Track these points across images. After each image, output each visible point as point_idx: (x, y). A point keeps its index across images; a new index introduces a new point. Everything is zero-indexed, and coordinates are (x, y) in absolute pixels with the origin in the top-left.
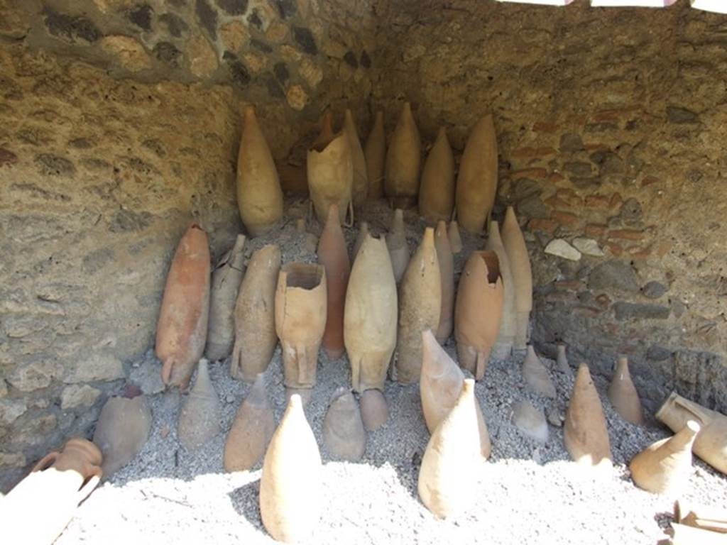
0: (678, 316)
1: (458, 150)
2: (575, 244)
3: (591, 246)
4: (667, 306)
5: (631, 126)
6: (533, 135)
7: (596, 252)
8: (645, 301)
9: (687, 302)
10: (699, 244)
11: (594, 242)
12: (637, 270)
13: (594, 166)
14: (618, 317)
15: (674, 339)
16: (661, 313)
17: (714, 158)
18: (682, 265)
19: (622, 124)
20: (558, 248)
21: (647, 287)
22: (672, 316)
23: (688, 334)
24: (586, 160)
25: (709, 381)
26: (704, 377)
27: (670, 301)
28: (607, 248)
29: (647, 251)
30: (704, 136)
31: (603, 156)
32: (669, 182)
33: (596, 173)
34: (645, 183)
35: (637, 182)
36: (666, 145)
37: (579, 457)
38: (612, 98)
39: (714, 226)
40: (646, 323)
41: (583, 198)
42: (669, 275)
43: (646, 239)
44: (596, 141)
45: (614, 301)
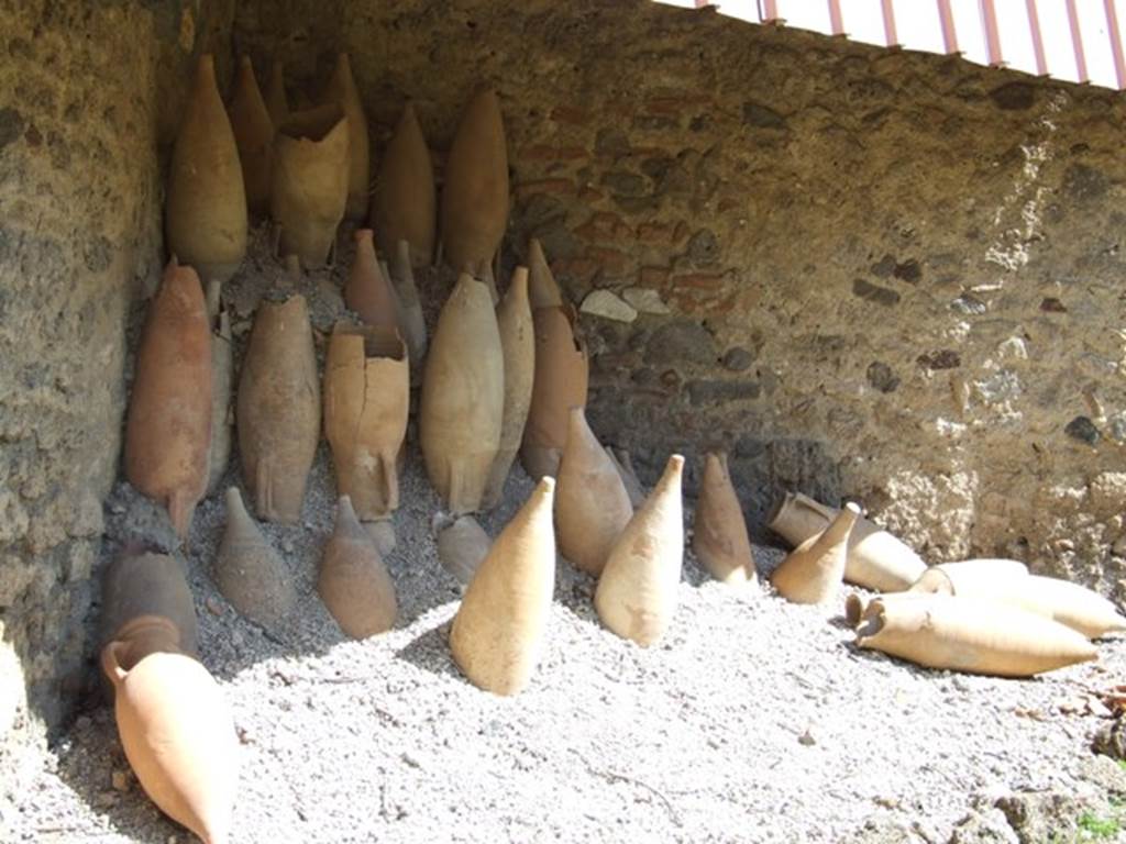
0: (770, 393)
2: (627, 297)
3: (650, 298)
4: (756, 380)
5: (697, 125)
6: (552, 127)
7: (658, 308)
8: (727, 376)
9: (779, 372)
10: (792, 293)
11: (654, 293)
12: (713, 333)
13: (647, 179)
14: (694, 402)
15: (768, 425)
16: (749, 391)
17: (805, 177)
18: (773, 322)
19: (686, 121)
20: (601, 304)
21: (730, 355)
22: (762, 394)
23: (782, 418)
24: (636, 170)
25: (812, 477)
26: (807, 471)
27: (758, 374)
28: (675, 301)
29: (728, 304)
30: (793, 148)
31: (661, 167)
32: (753, 209)
33: (651, 190)
34: (722, 207)
35: (711, 205)
36: (746, 156)
38: (667, 81)
39: (810, 269)
40: (732, 407)
41: (634, 228)
42: (757, 338)
43: (726, 289)
44: (651, 144)
45: (684, 379)
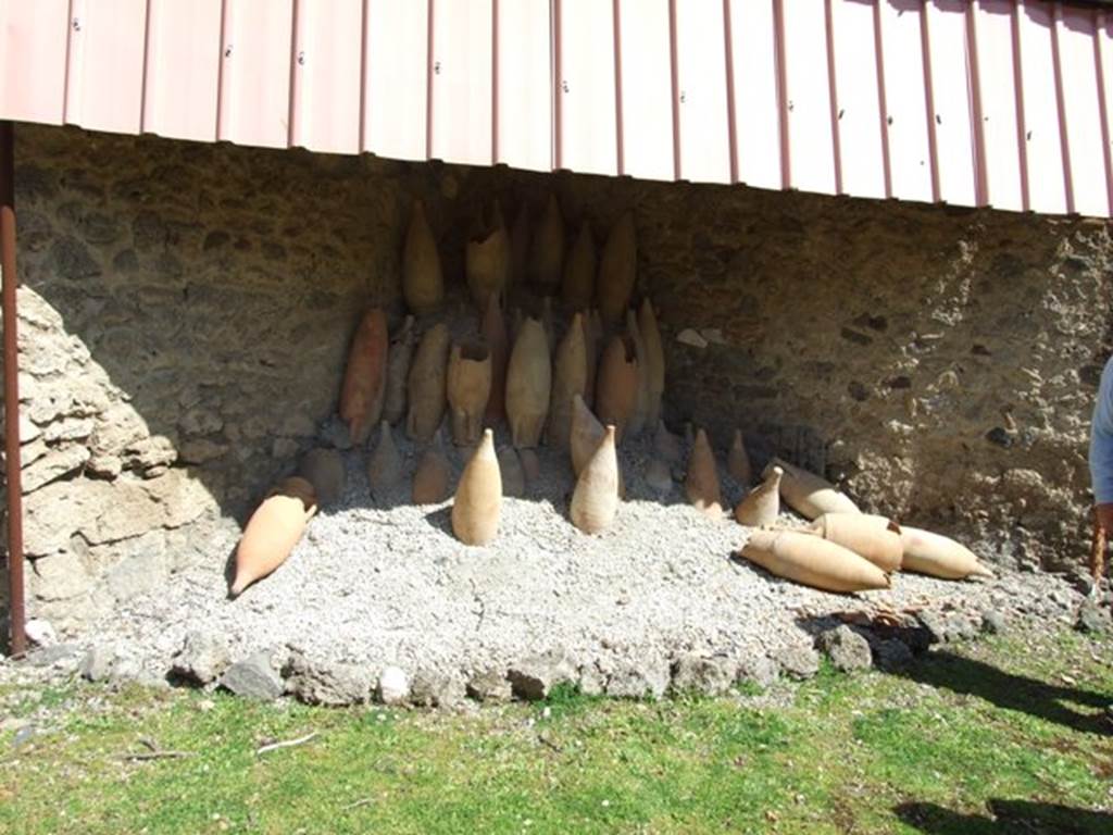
0: (784, 395)
1: (601, 241)
2: (703, 332)
3: (716, 335)
4: (775, 387)
5: (751, 230)
6: (669, 233)
7: (719, 341)
8: (758, 383)
9: (791, 384)
10: (801, 335)
11: (718, 332)
12: (753, 356)
13: (720, 263)
14: (737, 399)
15: (781, 416)
16: (771, 393)
17: (814, 262)
18: (788, 352)
19: (744, 229)
20: (689, 337)
21: (761, 371)
22: (779, 396)
23: (792, 411)
24: (713, 258)
25: (806, 450)
26: (802, 447)
27: (778, 384)
28: (729, 337)
29: (760, 340)
30: (806, 244)
31: (728, 255)
32: (779, 282)
33: (722, 270)
34: (760, 281)
35: (755, 279)
36: (778, 249)
37: (696, 501)
38: (737, 205)
39: (813, 320)
40: (759, 402)
41: (710, 292)
42: (779, 361)
43: (761, 330)
44: (722, 242)
45: (734, 384)
